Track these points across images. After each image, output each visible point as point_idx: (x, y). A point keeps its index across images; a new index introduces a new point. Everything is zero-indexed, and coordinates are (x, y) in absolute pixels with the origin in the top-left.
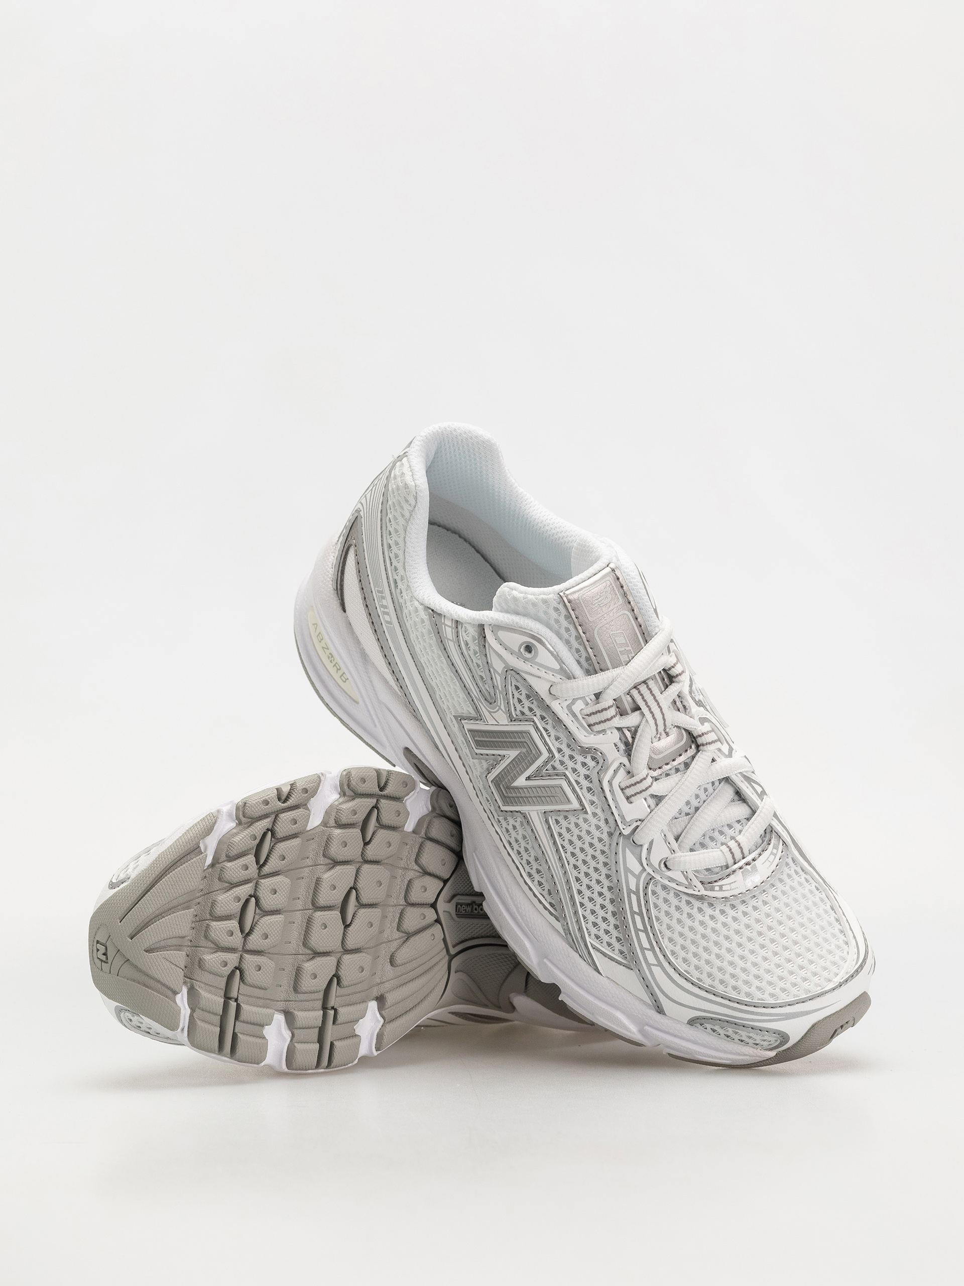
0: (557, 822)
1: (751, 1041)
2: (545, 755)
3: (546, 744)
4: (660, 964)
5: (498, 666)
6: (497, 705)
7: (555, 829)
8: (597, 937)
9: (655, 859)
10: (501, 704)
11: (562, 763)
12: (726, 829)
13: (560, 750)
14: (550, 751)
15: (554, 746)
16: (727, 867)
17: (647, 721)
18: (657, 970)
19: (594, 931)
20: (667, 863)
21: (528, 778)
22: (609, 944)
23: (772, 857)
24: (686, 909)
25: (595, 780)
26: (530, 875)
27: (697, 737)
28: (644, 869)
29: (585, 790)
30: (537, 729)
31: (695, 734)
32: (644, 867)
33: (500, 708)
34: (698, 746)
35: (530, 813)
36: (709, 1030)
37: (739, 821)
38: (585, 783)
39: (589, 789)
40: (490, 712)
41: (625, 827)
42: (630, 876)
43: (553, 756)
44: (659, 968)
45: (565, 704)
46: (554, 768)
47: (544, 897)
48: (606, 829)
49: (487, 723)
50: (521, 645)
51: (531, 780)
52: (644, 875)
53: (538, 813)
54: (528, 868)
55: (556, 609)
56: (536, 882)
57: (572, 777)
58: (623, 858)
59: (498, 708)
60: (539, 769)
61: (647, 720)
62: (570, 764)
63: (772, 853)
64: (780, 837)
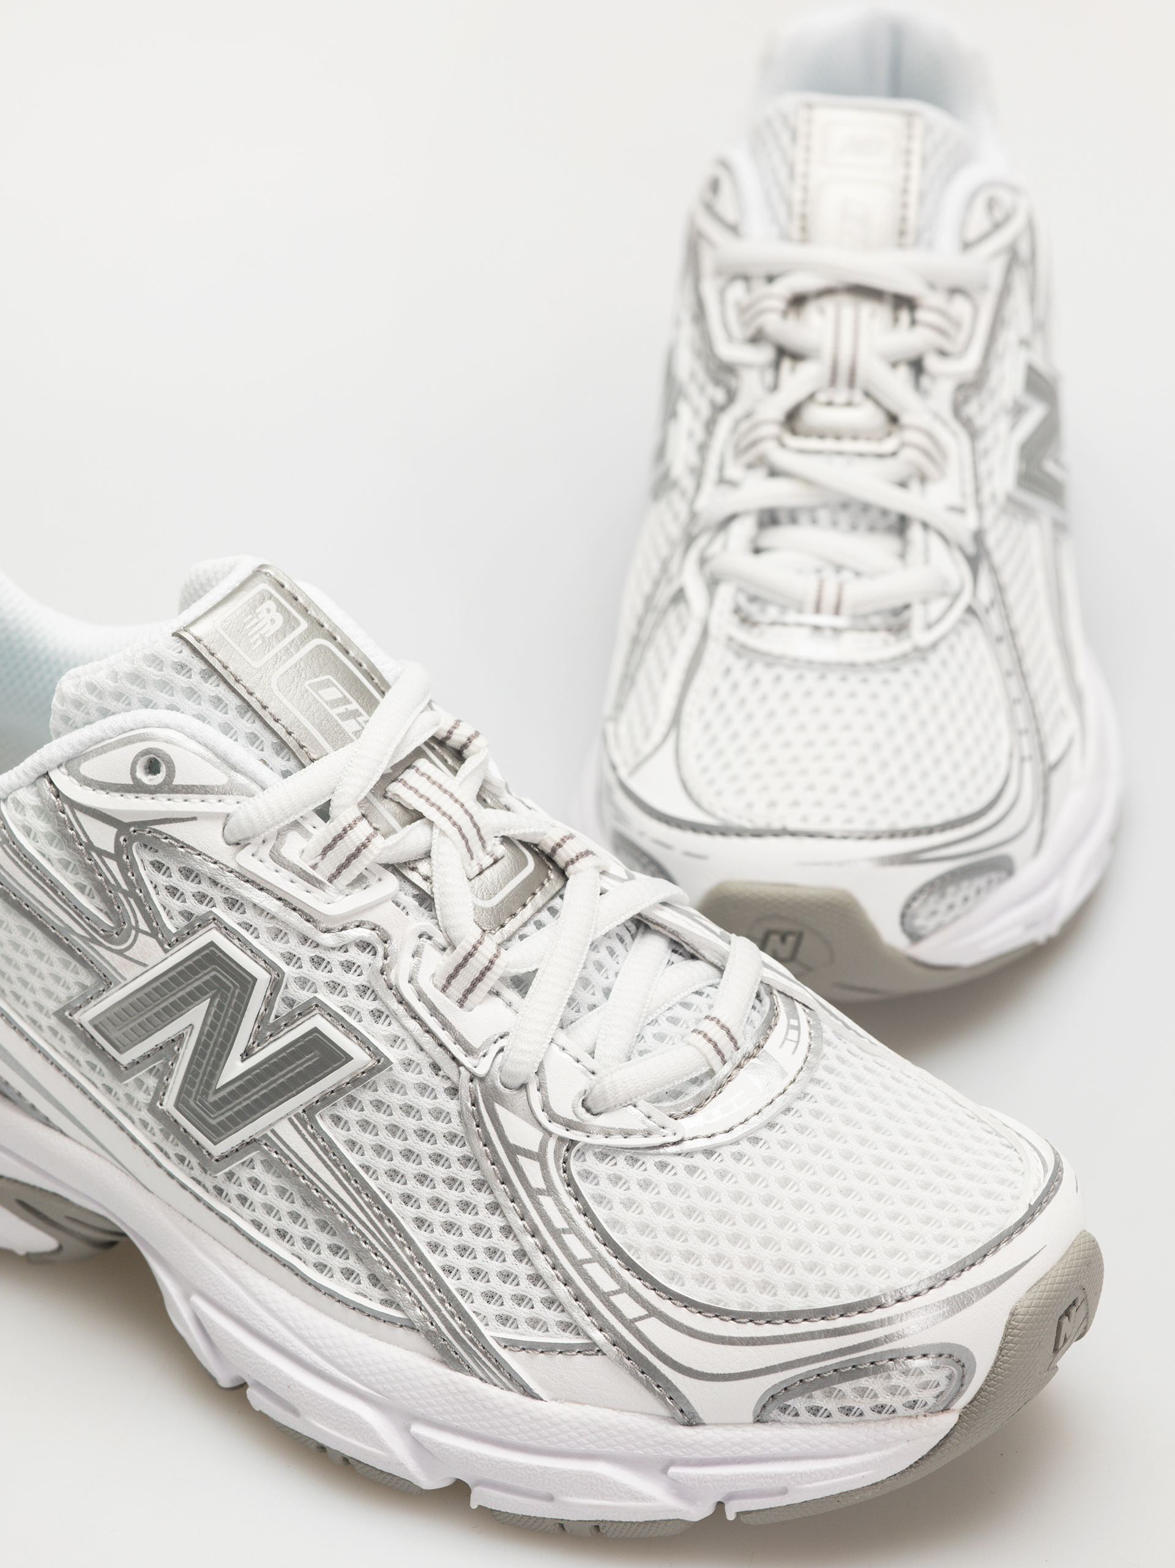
0: (337, 1120)
1: (897, 1402)
2: (263, 976)
3: (255, 954)
4: (653, 1312)
5: (104, 837)
6: (131, 927)
7: (337, 1135)
8: (504, 1320)
9: (565, 1104)
10: (137, 922)
11: (303, 982)
12: (679, 1012)
13: (290, 958)
14: (269, 965)
15: (273, 950)
16: (711, 1073)
17: (443, 832)
18: (652, 1328)
19: (493, 1309)
20: (589, 1103)
21: (247, 1054)
22: (534, 1323)
23: (793, 1034)
24: (662, 1179)
25: (382, 989)
26: (321, 1267)
27: (554, 850)
28: (550, 1134)
29: (368, 1019)
30: (227, 931)
31: (547, 846)
32: (545, 1130)
33: (138, 931)
34: (562, 873)
35: (276, 1128)
36: (805, 1416)
37: (699, 993)
38: (366, 1005)
39: (377, 1015)
40: (120, 953)
41: (475, 1062)
42: (522, 1160)
43: (280, 973)
44: (653, 1321)
45: (265, 851)
46: (290, 1002)
47: (365, 1296)
48: (438, 1084)
49: (123, 983)
50: (134, 764)
51: (253, 1055)
52: (552, 1144)
53: (290, 1120)
54: (311, 1256)
55: (181, 667)
56: (338, 1275)
57: (333, 1002)
58: (496, 1130)
59: (133, 932)
60: (262, 1020)
61: (441, 830)
62: (320, 976)
63: (790, 1027)
64: (792, 998)
